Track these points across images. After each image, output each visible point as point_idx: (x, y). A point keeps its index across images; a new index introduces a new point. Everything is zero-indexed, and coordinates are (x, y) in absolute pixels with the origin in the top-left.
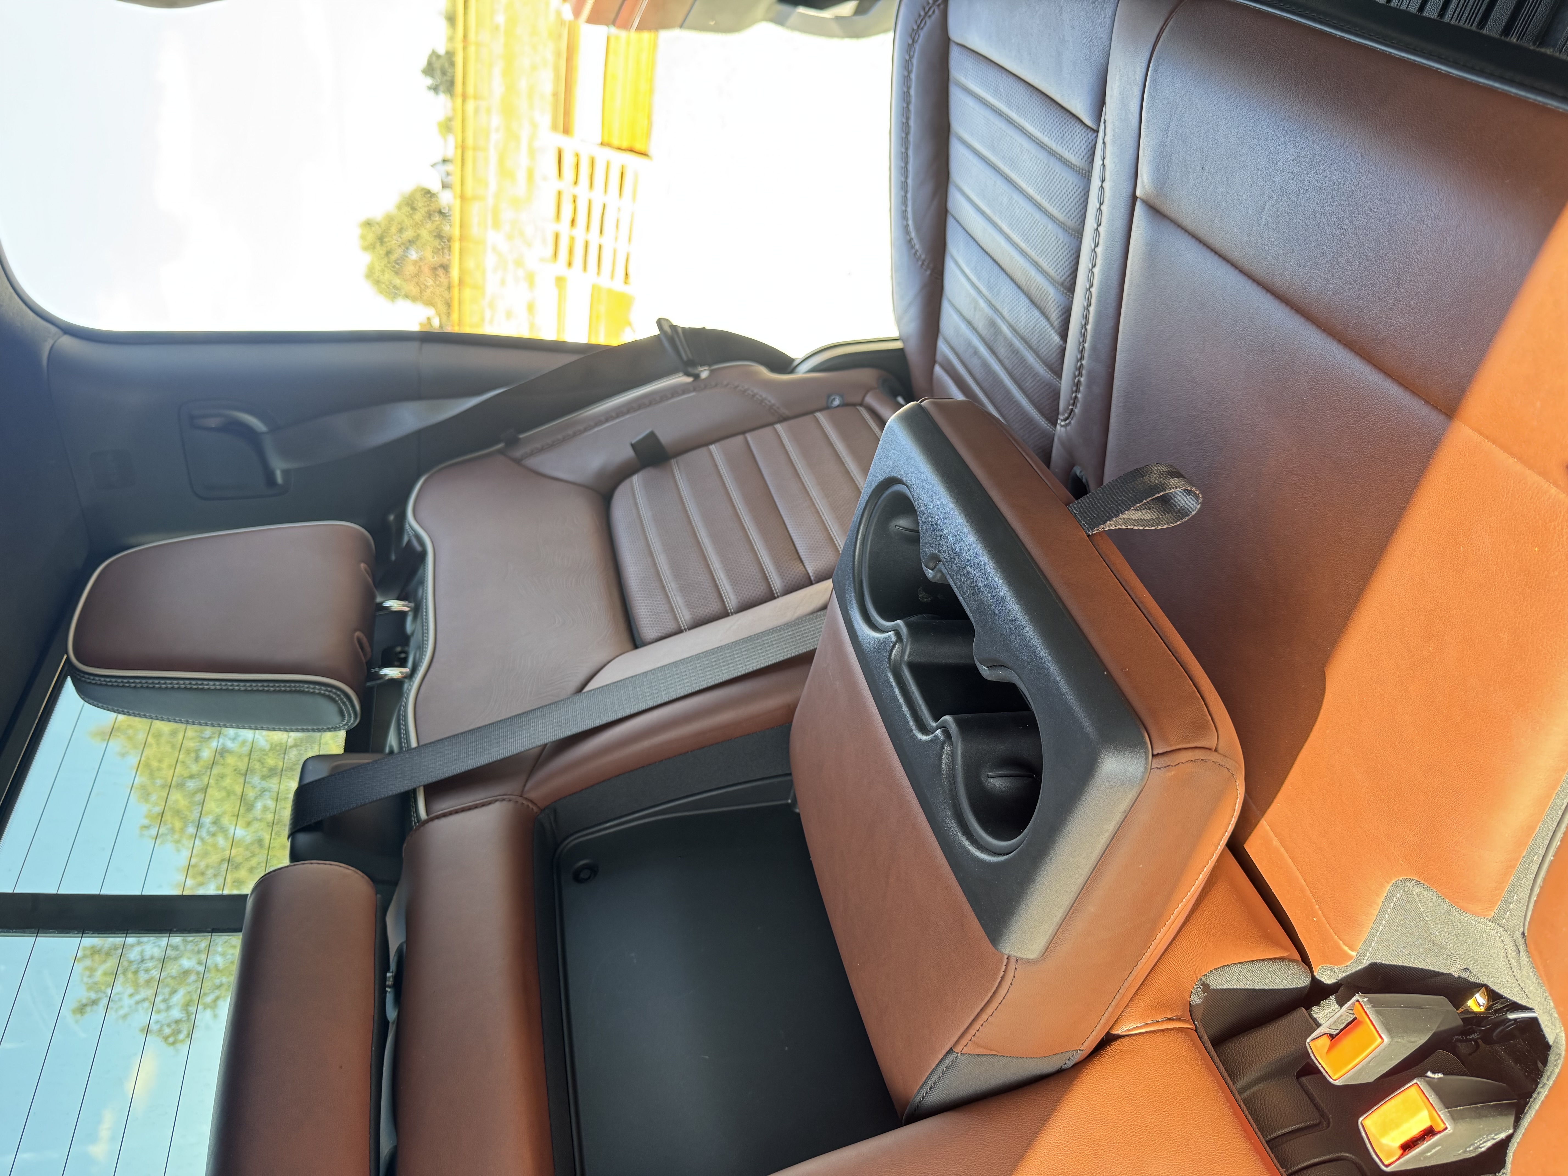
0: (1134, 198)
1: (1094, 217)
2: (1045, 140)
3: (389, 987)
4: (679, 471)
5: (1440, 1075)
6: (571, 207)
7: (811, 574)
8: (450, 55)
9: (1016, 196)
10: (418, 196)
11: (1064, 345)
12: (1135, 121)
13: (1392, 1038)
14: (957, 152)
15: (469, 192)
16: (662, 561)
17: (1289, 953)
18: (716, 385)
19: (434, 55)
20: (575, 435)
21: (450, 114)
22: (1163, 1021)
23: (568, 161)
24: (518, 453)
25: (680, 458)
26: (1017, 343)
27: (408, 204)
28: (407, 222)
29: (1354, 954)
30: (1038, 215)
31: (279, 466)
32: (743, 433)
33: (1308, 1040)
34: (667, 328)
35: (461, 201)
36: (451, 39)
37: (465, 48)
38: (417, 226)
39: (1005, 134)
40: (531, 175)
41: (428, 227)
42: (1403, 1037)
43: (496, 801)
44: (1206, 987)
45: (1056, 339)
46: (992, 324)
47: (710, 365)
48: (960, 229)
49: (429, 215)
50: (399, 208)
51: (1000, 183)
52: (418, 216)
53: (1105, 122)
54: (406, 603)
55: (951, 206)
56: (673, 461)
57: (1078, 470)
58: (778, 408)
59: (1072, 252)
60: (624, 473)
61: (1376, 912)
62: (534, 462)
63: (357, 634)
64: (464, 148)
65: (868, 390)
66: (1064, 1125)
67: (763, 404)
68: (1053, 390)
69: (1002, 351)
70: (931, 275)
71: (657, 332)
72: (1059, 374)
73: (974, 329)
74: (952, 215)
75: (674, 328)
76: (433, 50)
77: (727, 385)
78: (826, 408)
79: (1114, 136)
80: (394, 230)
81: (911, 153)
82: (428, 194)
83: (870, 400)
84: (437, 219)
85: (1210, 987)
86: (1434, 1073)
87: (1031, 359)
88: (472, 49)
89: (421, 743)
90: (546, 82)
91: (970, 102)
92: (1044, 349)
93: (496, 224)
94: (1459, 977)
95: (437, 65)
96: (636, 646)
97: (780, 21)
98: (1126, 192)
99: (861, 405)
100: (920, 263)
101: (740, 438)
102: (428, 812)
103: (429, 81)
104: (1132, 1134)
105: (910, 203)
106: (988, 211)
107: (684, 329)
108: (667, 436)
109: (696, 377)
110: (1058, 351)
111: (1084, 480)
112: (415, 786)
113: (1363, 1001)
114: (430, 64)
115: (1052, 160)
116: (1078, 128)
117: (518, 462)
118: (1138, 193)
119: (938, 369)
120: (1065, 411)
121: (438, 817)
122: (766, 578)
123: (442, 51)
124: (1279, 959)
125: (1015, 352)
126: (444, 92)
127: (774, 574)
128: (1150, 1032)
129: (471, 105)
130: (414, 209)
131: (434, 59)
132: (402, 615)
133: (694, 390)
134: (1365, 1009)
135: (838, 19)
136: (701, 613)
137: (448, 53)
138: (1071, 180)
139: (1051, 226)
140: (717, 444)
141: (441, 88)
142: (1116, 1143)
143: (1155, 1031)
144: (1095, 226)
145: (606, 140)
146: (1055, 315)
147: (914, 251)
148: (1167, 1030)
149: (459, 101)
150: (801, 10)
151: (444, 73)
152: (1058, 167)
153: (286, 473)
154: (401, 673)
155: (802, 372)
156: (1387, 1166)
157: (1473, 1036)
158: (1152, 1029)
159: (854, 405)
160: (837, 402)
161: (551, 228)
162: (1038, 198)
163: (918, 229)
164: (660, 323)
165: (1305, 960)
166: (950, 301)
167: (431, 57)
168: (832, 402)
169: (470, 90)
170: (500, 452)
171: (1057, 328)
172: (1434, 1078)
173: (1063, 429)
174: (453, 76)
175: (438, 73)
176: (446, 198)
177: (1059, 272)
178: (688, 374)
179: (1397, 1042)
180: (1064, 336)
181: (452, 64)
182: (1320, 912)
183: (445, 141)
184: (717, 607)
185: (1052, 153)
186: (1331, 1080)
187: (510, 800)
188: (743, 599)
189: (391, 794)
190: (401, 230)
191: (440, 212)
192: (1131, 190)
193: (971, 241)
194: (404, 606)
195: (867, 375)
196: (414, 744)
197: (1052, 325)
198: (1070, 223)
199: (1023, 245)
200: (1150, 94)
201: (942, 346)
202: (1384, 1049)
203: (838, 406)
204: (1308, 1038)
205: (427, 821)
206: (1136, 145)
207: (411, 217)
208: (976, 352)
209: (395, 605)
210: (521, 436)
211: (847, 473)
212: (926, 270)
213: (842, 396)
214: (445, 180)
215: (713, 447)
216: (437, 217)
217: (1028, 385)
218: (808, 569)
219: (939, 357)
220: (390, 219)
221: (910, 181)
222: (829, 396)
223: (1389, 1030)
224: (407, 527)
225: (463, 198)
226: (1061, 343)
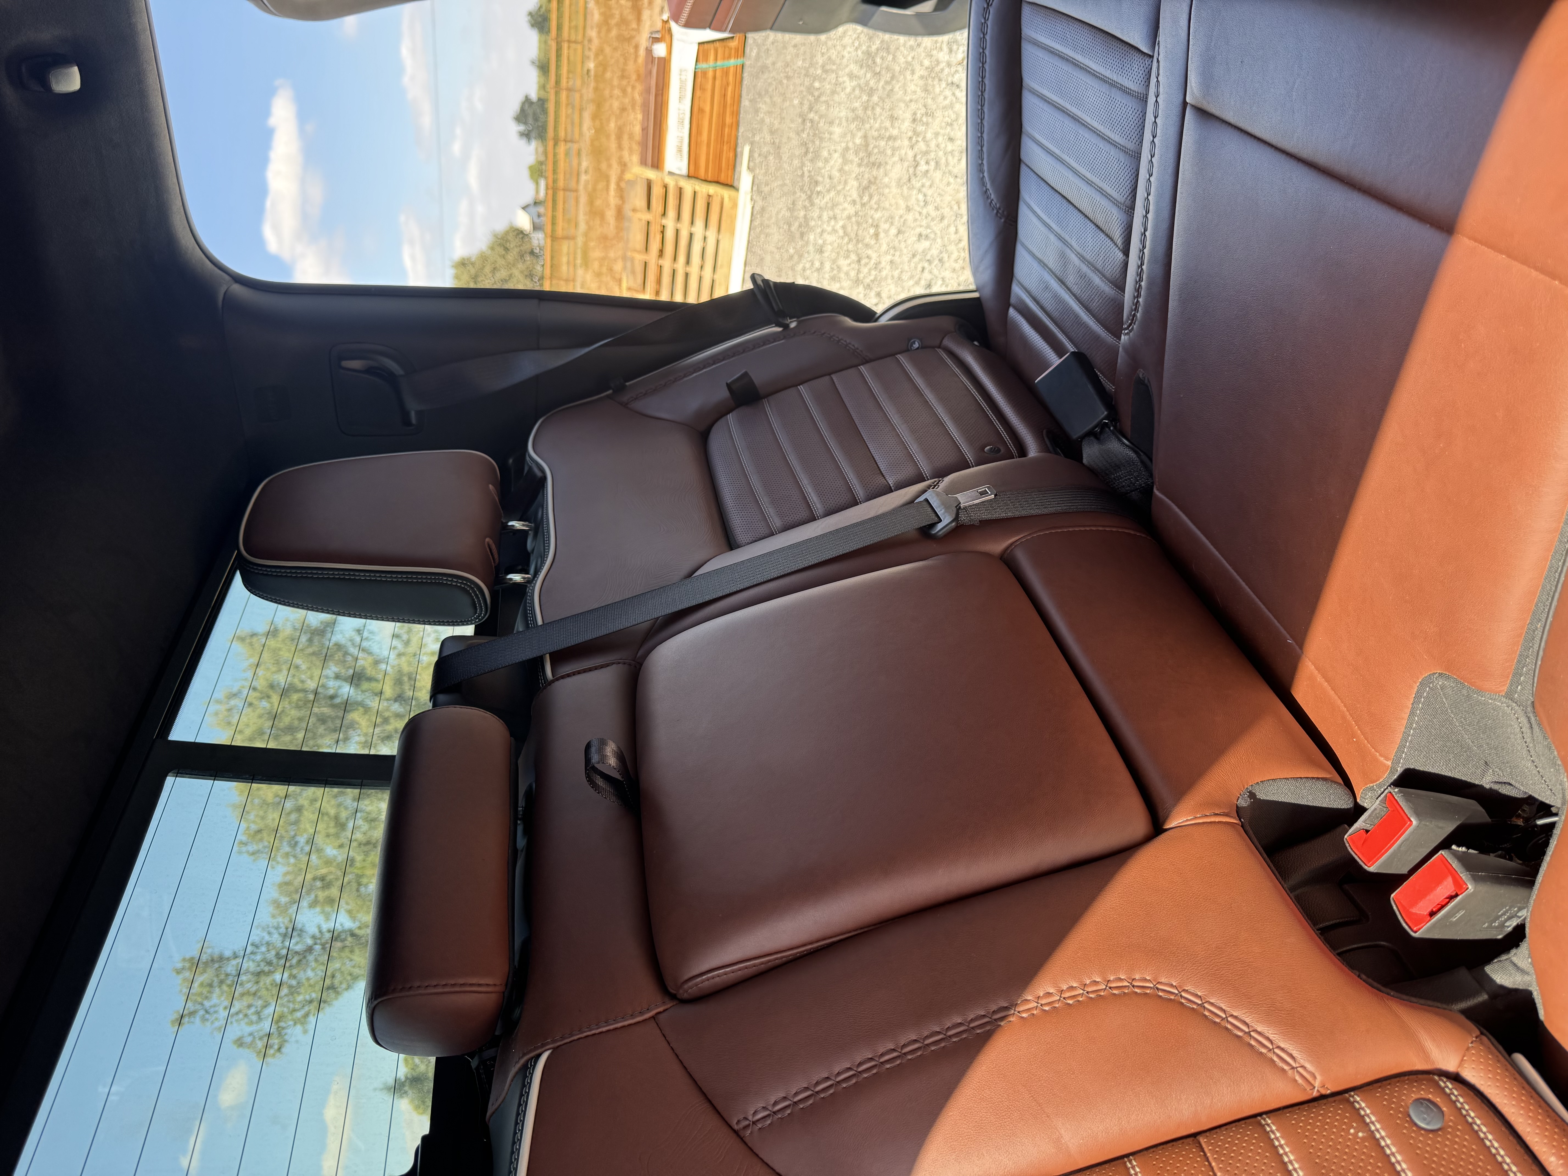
0: (1185, 104)
1: (1150, 131)
2: (1108, 73)
3: (520, 820)
4: (770, 409)
5: (1464, 849)
6: (659, 237)
7: (891, 485)
8: (542, 101)
9: (1082, 131)
10: (510, 237)
11: (1127, 259)
12: (1184, 34)
13: (1420, 820)
14: (1029, 102)
15: (560, 232)
16: (755, 481)
17: (1332, 776)
18: (805, 333)
19: (527, 100)
20: (675, 380)
21: (542, 158)
22: (1212, 815)
23: (657, 191)
24: (625, 398)
25: (770, 398)
26: (1085, 268)
27: (500, 245)
28: (501, 262)
29: (1389, 763)
30: (1102, 144)
31: (413, 407)
32: (830, 374)
33: (1346, 837)
34: (760, 282)
35: (552, 241)
36: (543, 87)
37: (557, 93)
38: (510, 266)
39: (1072, 76)
40: (620, 214)
41: (519, 266)
42: (1431, 821)
43: (613, 664)
44: (1252, 795)
45: (1120, 255)
46: (1062, 256)
47: (798, 318)
48: (1032, 174)
49: (522, 256)
50: (492, 249)
51: (1068, 123)
52: (510, 257)
53: (1159, 43)
54: (527, 523)
55: (1023, 156)
56: (765, 401)
57: (1141, 373)
58: (862, 351)
59: (1132, 171)
60: (720, 413)
61: (1406, 716)
62: (639, 405)
63: (487, 540)
64: (555, 190)
65: (946, 334)
66: (1119, 892)
67: (848, 348)
68: (1118, 304)
69: (1071, 280)
70: (1005, 222)
71: (749, 286)
72: (1122, 289)
73: (1044, 265)
74: (1026, 165)
75: (766, 282)
76: (526, 97)
77: (815, 332)
78: (907, 350)
79: (1166, 52)
80: (487, 269)
81: (986, 110)
82: (520, 233)
83: (948, 342)
84: (528, 259)
85: (1256, 796)
86: (1459, 846)
87: (1097, 280)
88: (563, 95)
89: (545, 622)
90: (636, 121)
91: (1041, 54)
92: (1109, 267)
93: (586, 263)
94: (1491, 789)
95: (530, 112)
96: (732, 549)
97: (863, 21)
98: (1178, 100)
99: (939, 347)
100: (995, 211)
101: (827, 378)
102: (553, 676)
103: (522, 128)
104: (1180, 899)
105: (985, 156)
106: (1057, 151)
107: (775, 284)
108: (760, 377)
109: (786, 327)
110: (1121, 266)
111: (1146, 381)
112: (542, 654)
113: (1394, 792)
114: (522, 110)
115: (1114, 90)
116: (1137, 57)
117: (625, 405)
118: (1188, 100)
119: (1012, 312)
120: (1128, 318)
121: (563, 677)
122: (850, 490)
123: (534, 97)
124: (1323, 779)
125: (1083, 276)
126: (535, 138)
127: (858, 487)
128: (1199, 823)
129: (562, 148)
130: (507, 249)
131: (527, 106)
132: (523, 534)
133: (784, 338)
134: (1396, 798)
135: (918, 15)
136: (791, 520)
137: (540, 99)
138: (1129, 106)
139: (1113, 151)
140: (806, 385)
141: (533, 134)
142: (1166, 905)
143: (1204, 823)
144: (1152, 138)
145: (692, 174)
146: (1118, 235)
147: (989, 201)
148: (1215, 822)
149: (551, 144)
150: (884, 9)
151: (536, 119)
152: (1117, 95)
153: (419, 413)
154: (524, 578)
155: (883, 321)
156: (1415, 932)
157: (1506, 845)
158: (1201, 821)
159: (933, 347)
160: (916, 345)
161: (639, 258)
162: (1101, 128)
163: (993, 181)
164: (753, 277)
165: (1347, 783)
166: (1023, 245)
167: (523, 104)
168: (912, 346)
169: (562, 134)
170: (608, 396)
171: (1121, 248)
172: (1458, 851)
173: (1127, 337)
174: (546, 121)
175: (530, 120)
176: (538, 239)
177: (1120, 194)
178: (778, 325)
179: (1426, 825)
180: (1126, 252)
181: (545, 111)
182: (1359, 732)
183: (537, 184)
184: (806, 515)
185: (1113, 84)
186: (1366, 867)
187: (624, 664)
188: (829, 507)
189: (521, 660)
190: (494, 270)
191: (532, 253)
192: (1181, 98)
193: (1043, 184)
194: (523, 525)
195: (946, 322)
196: (540, 622)
197: (1115, 244)
198: (1130, 146)
199: (1088, 175)
200: (1197, 6)
201: (1016, 289)
202: (1413, 832)
203: (918, 348)
204: (1345, 834)
205: (553, 681)
206: (1185, 56)
207: (504, 258)
208: (1047, 287)
209: (517, 524)
210: (627, 384)
211: (926, 402)
212: (1001, 218)
213: (921, 340)
214: (537, 220)
215: (801, 388)
216: (528, 258)
217: (1094, 305)
218: (889, 481)
219: (1013, 300)
220: (483, 258)
221: (985, 136)
222: (909, 340)
223: (1418, 814)
224: (528, 458)
225: (554, 238)
226: (1124, 257)
